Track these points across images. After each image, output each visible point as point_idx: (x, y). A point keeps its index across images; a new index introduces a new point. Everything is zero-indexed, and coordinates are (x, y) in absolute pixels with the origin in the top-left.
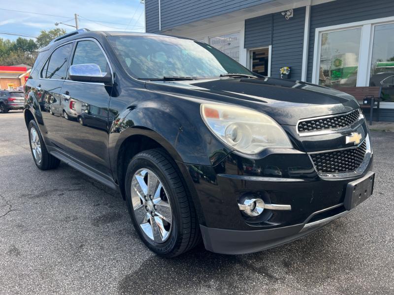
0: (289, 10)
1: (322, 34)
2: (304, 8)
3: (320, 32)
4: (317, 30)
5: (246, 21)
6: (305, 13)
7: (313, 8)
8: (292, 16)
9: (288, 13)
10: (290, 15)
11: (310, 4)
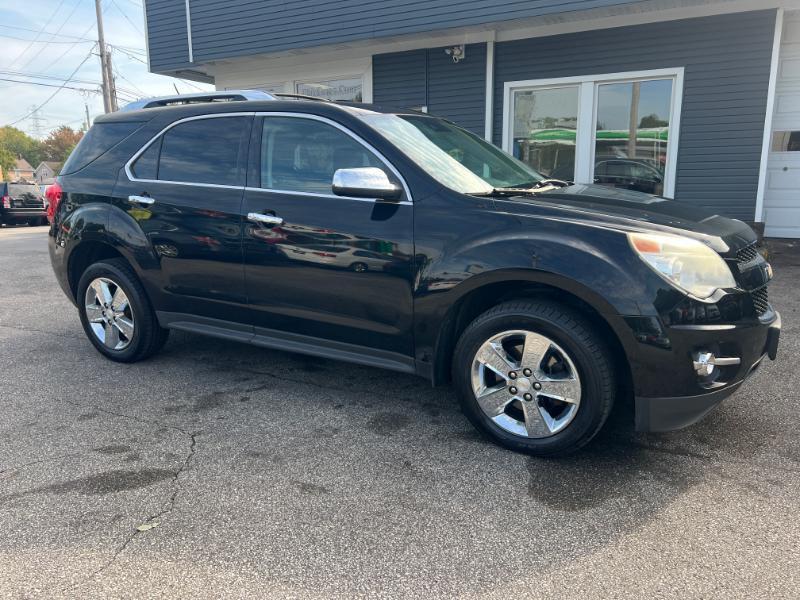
0: (458, 46)
1: (515, 93)
2: (484, 46)
3: (511, 89)
4: (507, 85)
5: (375, 58)
6: (485, 54)
7: (499, 47)
8: (463, 57)
9: (457, 52)
10: (459, 55)
11: (493, 39)
